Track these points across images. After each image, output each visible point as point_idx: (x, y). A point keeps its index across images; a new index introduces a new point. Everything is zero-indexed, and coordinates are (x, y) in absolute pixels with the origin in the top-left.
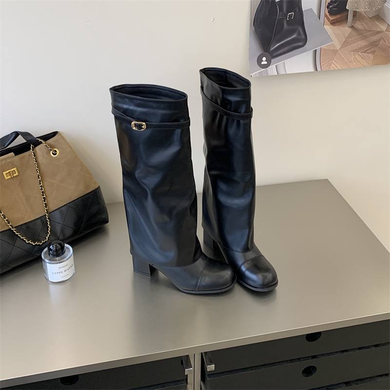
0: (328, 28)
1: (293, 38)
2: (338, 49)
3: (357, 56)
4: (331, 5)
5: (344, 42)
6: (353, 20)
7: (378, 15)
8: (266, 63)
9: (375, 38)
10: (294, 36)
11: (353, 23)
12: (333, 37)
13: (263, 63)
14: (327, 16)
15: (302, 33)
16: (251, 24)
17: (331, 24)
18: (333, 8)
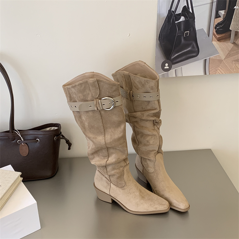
0: (215, 43)
2: (223, 59)
3: (237, 65)
4: (218, 26)
5: (228, 54)
6: (235, 38)
8: (168, 67)
10: (189, 49)
11: (234, 40)
12: (219, 50)
13: (165, 68)
14: (215, 34)
15: (195, 46)
16: (157, 39)
17: (218, 40)
18: (219, 28)
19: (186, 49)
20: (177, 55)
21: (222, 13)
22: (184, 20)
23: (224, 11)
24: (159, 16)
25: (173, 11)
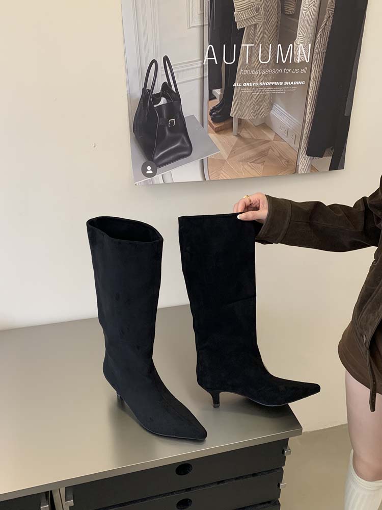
0: (213, 136)
1: (177, 147)
2: (226, 159)
3: (246, 166)
4: (214, 112)
5: (232, 151)
6: (238, 128)
7: (264, 123)
8: (151, 172)
9: (263, 147)
10: (178, 144)
11: (238, 131)
12: (219, 146)
13: (148, 172)
14: (211, 123)
15: (186, 141)
16: (131, 131)
17: (216, 132)
18: (216, 115)
19: (173, 145)
20: (161, 153)
21: (218, 92)
22: (166, 102)
23: (220, 90)
24: (130, 97)
25: (148, 90)
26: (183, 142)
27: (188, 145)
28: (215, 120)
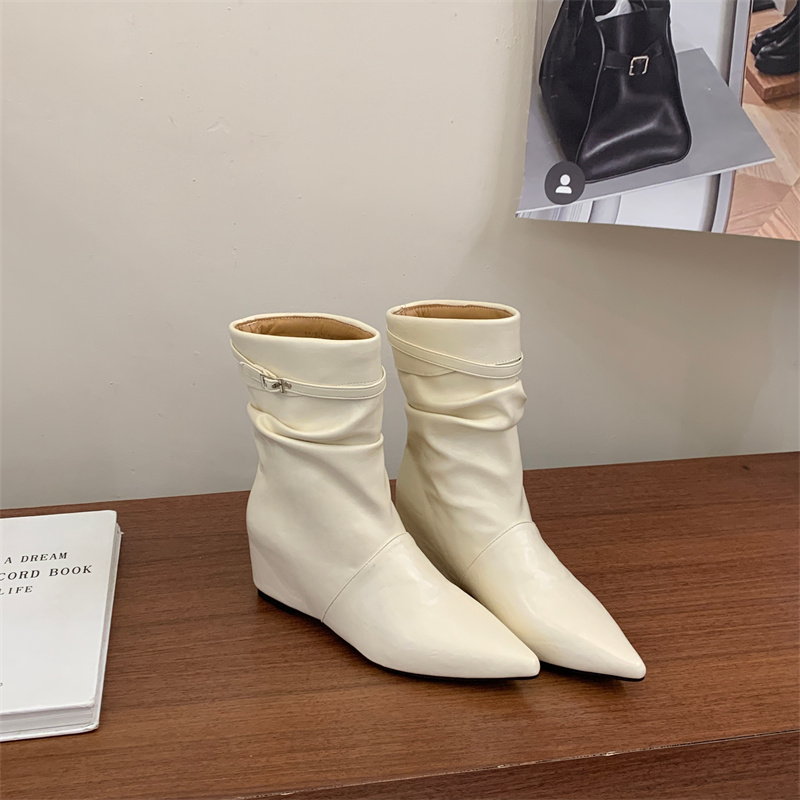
0: (756, 113)
1: (647, 132)
2: (792, 183)
4: (764, 44)
8: (568, 190)
10: (651, 126)
12: (773, 142)
13: (560, 190)
15: (673, 118)
16: (533, 81)
17: (767, 101)
18: (770, 53)
20: (603, 145)
22: (628, 10)
26: (666, 120)
27: (679, 131)
28: (765, 66)
